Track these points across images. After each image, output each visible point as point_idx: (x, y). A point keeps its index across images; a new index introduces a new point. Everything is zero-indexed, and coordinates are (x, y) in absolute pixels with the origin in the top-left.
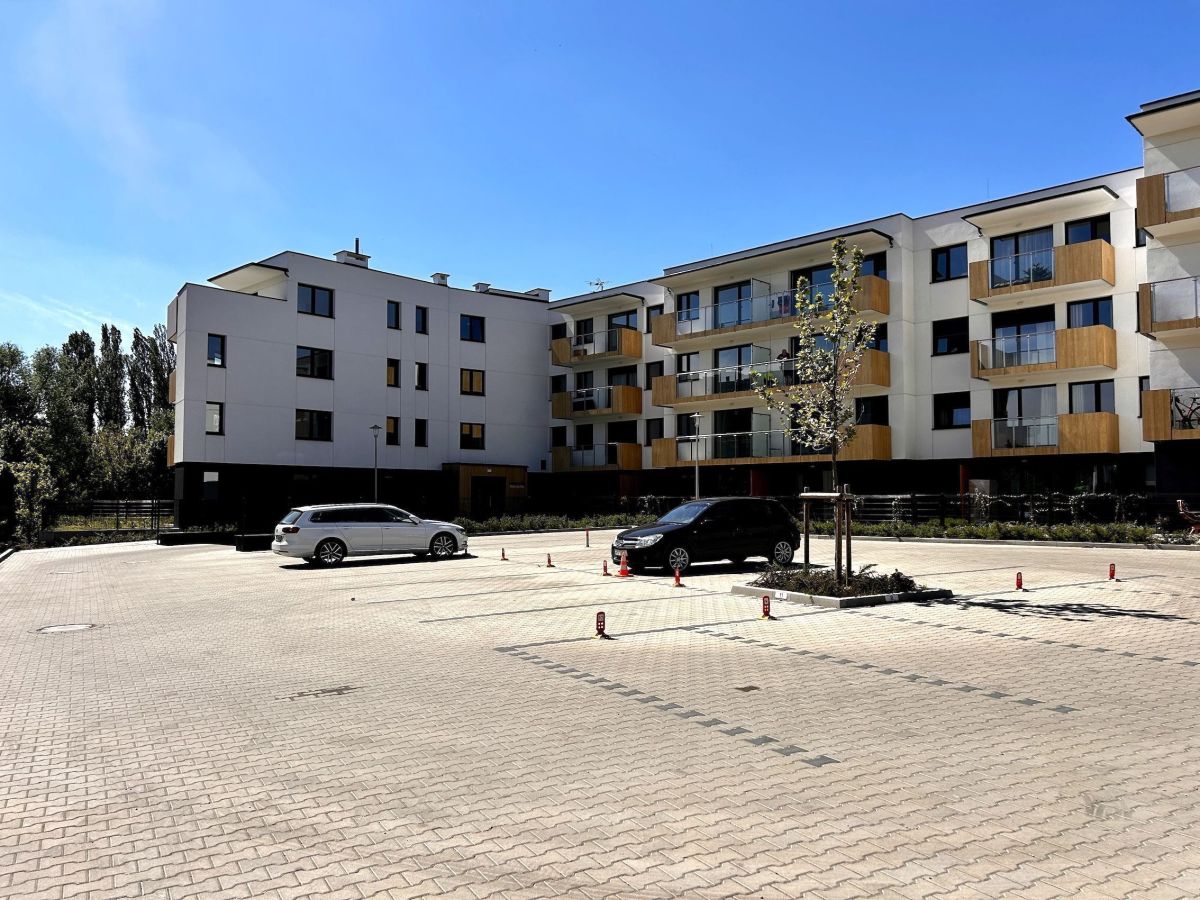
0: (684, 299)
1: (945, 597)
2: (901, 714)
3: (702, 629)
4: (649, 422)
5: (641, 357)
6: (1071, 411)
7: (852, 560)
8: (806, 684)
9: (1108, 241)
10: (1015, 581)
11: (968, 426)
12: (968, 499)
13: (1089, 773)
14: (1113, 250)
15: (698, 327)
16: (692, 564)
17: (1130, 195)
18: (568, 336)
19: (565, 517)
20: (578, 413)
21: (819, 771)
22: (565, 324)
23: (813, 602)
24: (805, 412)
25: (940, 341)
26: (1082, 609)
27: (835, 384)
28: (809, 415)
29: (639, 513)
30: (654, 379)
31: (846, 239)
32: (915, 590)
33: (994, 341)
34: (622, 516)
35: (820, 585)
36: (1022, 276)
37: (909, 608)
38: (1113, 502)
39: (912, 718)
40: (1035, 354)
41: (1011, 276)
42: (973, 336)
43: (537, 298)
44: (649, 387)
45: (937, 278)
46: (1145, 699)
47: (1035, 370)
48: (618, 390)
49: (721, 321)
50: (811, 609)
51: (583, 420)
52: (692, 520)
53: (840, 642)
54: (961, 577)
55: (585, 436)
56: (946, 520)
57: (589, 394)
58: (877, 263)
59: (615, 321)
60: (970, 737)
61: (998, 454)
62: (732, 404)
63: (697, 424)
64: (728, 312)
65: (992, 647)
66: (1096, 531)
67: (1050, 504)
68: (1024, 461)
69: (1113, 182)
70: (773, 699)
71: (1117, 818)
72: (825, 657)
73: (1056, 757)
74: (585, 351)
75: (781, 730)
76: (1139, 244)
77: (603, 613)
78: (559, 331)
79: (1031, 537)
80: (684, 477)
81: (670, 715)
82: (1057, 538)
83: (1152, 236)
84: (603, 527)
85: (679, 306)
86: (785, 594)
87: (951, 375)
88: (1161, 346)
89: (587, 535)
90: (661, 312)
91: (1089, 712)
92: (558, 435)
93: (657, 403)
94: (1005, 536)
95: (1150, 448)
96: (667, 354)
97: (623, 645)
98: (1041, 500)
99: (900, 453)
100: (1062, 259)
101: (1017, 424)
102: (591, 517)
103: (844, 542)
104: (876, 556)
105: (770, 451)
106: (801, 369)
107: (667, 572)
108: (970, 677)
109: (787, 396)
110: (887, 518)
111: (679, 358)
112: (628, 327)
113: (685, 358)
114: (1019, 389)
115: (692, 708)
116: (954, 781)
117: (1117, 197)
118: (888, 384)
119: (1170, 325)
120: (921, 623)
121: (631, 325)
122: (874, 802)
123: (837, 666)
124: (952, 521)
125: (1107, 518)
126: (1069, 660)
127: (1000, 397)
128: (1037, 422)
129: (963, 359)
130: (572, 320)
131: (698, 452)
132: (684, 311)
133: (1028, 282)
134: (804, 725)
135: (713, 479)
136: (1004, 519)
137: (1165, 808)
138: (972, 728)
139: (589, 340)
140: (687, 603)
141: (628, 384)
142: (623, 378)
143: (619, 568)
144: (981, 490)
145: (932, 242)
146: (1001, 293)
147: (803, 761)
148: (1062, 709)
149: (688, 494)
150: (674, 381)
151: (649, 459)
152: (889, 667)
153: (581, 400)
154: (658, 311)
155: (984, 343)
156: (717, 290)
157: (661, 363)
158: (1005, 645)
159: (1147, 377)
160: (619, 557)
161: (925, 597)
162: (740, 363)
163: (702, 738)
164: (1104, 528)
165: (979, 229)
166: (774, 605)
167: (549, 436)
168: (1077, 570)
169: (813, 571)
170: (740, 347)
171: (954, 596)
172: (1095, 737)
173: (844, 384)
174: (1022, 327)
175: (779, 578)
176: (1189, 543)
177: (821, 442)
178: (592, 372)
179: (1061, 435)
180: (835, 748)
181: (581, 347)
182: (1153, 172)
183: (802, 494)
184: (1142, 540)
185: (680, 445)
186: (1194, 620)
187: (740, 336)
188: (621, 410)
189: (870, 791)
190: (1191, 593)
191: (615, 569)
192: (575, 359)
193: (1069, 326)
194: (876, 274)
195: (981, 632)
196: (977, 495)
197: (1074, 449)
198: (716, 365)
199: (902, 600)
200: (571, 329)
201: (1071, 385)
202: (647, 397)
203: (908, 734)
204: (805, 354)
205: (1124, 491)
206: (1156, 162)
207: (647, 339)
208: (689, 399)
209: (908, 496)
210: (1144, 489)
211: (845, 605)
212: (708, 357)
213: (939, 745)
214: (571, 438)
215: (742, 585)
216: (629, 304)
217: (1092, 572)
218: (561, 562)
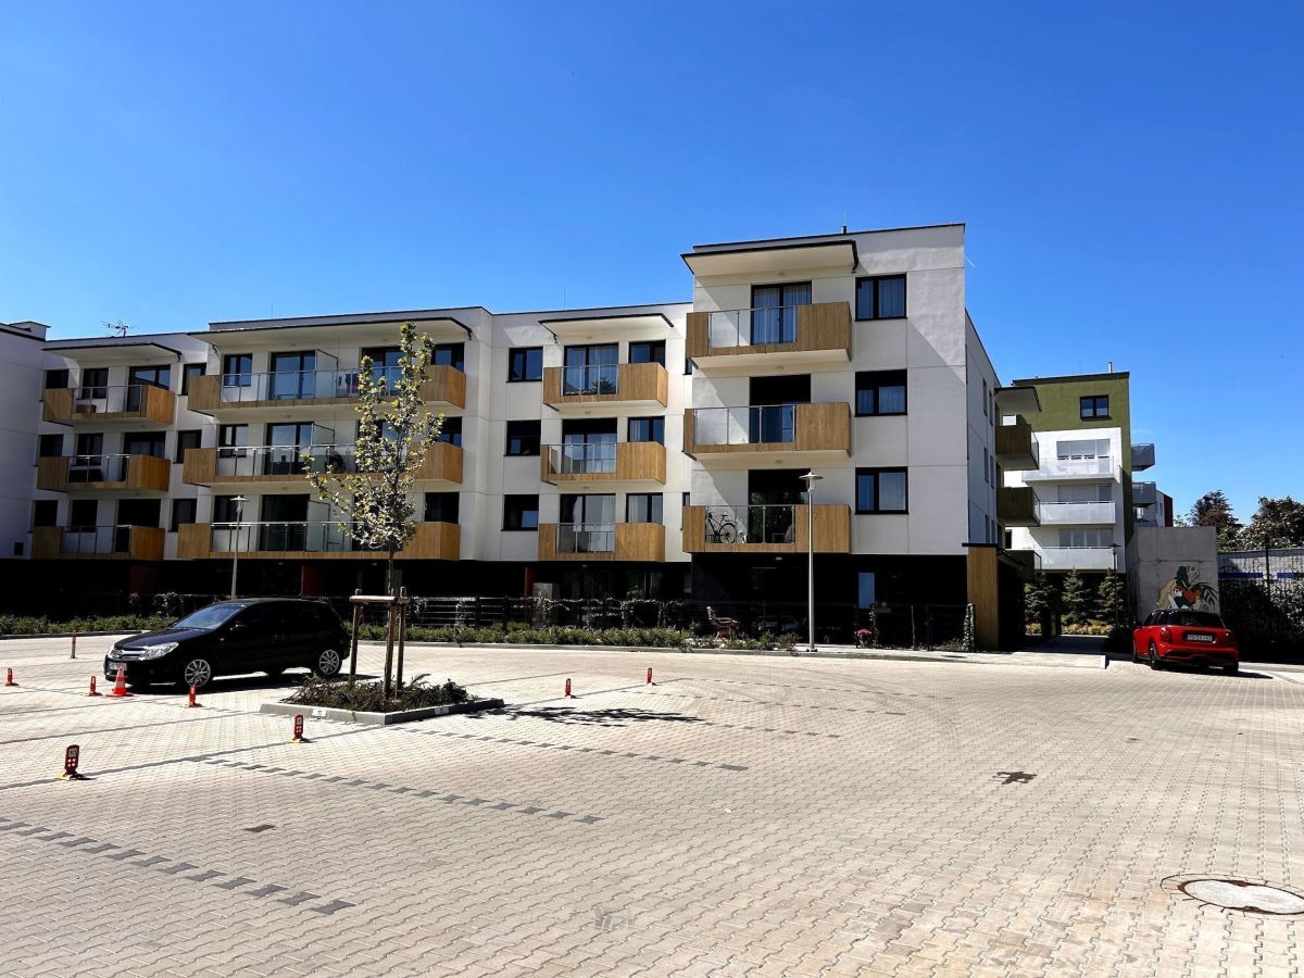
0: (234, 361)
1: (496, 706)
2: (432, 841)
3: (215, 759)
4: (177, 502)
5: (171, 422)
6: (627, 521)
7: (404, 669)
8: (332, 816)
9: (664, 365)
10: (564, 687)
11: (535, 529)
12: (532, 603)
13: (604, 883)
14: (667, 374)
15: (248, 395)
16: (215, 678)
17: (681, 325)
18: (70, 386)
19: (43, 619)
20: (77, 485)
21: (330, 920)
22: (67, 371)
23: (355, 719)
24: (362, 506)
25: (513, 441)
26: (621, 714)
27: (397, 478)
28: (367, 508)
29: (154, 614)
30: (187, 451)
31: (416, 324)
32: (467, 700)
33: (563, 447)
34: (129, 619)
35: (364, 699)
36: (591, 387)
37: (460, 720)
38: (656, 608)
39: (442, 846)
40: (599, 463)
41: (581, 386)
42: (544, 440)
43: (28, 333)
44: (180, 460)
45: (514, 377)
46: (661, 801)
47: (598, 478)
48: (137, 461)
49: (278, 392)
50: (353, 727)
51: (83, 491)
52: (219, 624)
53: (378, 763)
54: (516, 684)
55: (84, 515)
56: (509, 624)
57: (95, 462)
58: (456, 353)
59: (139, 375)
60: (498, 859)
61: (561, 558)
62: (285, 488)
63: (239, 509)
64: (287, 382)
65: (534, 759)
66: (641, 636)
67: (605, 609)
68: (585, 566)
69: (667, 311)
70: (289, 839)
71: (622, 928)
72: (359, 782)
73: (576, 871)
74: (94, 407)
75: (292, 874)
76: (688, 372)
77: (78, 747)
78: (57, 379)
79: (585, 642)
80: (219, 571)
81: (151, 872)
82: (608, 643)
83: (697, 367)
84: (102, 631)
85: (226, 368)
86: (324, 710)
87: (522, 475)
88: (701, 467)
89: (74, 643)
90: (203, 373)
91: (611, 820)
92: (45, 512)
93: (188, 480)
94: (563, 641)
95: (688, 558)
96: (207, 423)
97: (101, 786)
98: (596, 604)
99: (468, 553)
100: (625, 376)
101: (580, 529)
102: (84, 619)
103: (396, 649)
104: (430, 664)
105: (328, 544)
106: (360, 457)
107: (180, 689)
108: (507, 794)
109: (343, 486)
110: (448, 622)
111: (222, 429)
112: (156, 384)
113: (229, 430)
114: (584, 496)
115: (182, 861)
116: (475, 911)
117: (672, 326)
118: (460, 480)
119: (707, 449)
120: (467, 737)
121: (160, 382)
122: (388, 947)
123: (371, 791)
124: (515, 625)
125: (650, 623)
126: (602, 767)
127: (567, 502)
128: (598, 528)
129: (535, 461)
130: (77, 366)
131: (239, 541)
132: (232, 375)
133: (596, 393)
134: (321, 865)
135: (253, 574)
136: (562, 624)
137: (665, 910)
138: (501, 849)
139: (102, 395)
140: (201, 726)
141: (152, 454)
142: (146, 446)
143: (113, 685)
144: (544, 593)
145: (510, 341)
146: (571, 401)
147: (313, 909)
148: (589, 819)
149: (222, 592)
150: (212, 457)
151: (174, 547)
152: (427, 788)
153: (85, 468)
154: (199, 370)
155: (554, 448)
156: (274, 357)
157: (198, 433)
158: (546, 756)
159: (688, 494)
160: (115, 672)
161: (476, 708)
162: (297, 443)
163: (191, 896)
164: (647, 633)
165: (555, 335)
166: (307, 724)
167: (30, 513)
168: (622, 675)
169: (359, 684)
170: (298, 424)
171: (505, 706)
172: (614, 845)
173: (407, 479)
174: (589, 436)
175: (320, 692)
176: (713, 647)
177: (378, 539)
178: (101, 435)
179: (617, 543)
180: (352, 890)
181: (87, 402)
182: (701, 309)
183: (353, 597)
184: (677, 644)
185: (217, 533)
186: (710, 721)
187: (300, 411)
188: (138, 486)
189: (383, 935)
190: (711, 695)
191: (105, 687)
192: (77, 417)
193: (629, 440)
194: (453, 365)
195: (525, 743)
196: (539, 599)
197: (628, 557)
198: (268, 441)
199: (452, 712)
200: (76, 378)
201: (628, 495)
202: (177, 471)
203: (436, 863)
204: (366, 441)
205: (666, 599)
206: (703, 301)
207: (181, 403)
208: (233, 479)
209: (473, 599)
210: (682, 596)
211: (390, 721)
212: (258, 431)
213: (465, 872)
214: (63, 516)
215: (274, 702)
216: (161, 358)
217: (633, 676)
218: (29, 678)
